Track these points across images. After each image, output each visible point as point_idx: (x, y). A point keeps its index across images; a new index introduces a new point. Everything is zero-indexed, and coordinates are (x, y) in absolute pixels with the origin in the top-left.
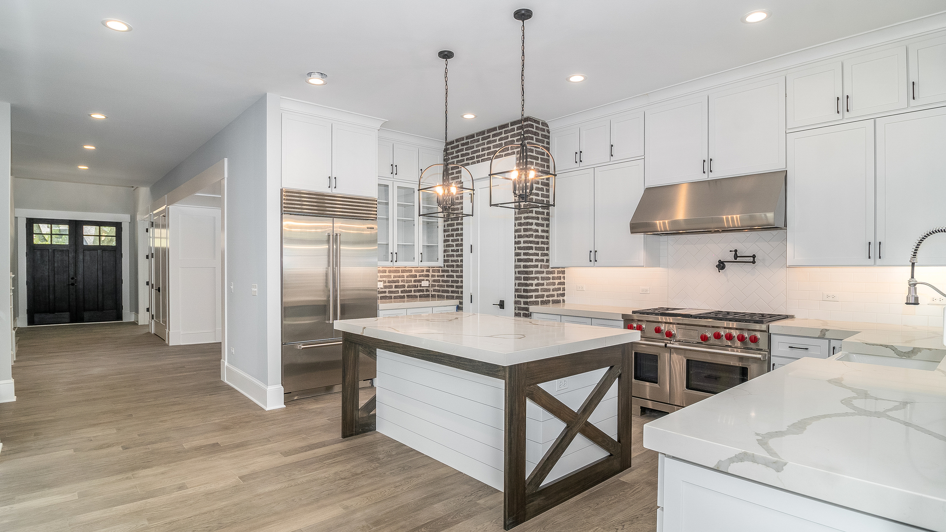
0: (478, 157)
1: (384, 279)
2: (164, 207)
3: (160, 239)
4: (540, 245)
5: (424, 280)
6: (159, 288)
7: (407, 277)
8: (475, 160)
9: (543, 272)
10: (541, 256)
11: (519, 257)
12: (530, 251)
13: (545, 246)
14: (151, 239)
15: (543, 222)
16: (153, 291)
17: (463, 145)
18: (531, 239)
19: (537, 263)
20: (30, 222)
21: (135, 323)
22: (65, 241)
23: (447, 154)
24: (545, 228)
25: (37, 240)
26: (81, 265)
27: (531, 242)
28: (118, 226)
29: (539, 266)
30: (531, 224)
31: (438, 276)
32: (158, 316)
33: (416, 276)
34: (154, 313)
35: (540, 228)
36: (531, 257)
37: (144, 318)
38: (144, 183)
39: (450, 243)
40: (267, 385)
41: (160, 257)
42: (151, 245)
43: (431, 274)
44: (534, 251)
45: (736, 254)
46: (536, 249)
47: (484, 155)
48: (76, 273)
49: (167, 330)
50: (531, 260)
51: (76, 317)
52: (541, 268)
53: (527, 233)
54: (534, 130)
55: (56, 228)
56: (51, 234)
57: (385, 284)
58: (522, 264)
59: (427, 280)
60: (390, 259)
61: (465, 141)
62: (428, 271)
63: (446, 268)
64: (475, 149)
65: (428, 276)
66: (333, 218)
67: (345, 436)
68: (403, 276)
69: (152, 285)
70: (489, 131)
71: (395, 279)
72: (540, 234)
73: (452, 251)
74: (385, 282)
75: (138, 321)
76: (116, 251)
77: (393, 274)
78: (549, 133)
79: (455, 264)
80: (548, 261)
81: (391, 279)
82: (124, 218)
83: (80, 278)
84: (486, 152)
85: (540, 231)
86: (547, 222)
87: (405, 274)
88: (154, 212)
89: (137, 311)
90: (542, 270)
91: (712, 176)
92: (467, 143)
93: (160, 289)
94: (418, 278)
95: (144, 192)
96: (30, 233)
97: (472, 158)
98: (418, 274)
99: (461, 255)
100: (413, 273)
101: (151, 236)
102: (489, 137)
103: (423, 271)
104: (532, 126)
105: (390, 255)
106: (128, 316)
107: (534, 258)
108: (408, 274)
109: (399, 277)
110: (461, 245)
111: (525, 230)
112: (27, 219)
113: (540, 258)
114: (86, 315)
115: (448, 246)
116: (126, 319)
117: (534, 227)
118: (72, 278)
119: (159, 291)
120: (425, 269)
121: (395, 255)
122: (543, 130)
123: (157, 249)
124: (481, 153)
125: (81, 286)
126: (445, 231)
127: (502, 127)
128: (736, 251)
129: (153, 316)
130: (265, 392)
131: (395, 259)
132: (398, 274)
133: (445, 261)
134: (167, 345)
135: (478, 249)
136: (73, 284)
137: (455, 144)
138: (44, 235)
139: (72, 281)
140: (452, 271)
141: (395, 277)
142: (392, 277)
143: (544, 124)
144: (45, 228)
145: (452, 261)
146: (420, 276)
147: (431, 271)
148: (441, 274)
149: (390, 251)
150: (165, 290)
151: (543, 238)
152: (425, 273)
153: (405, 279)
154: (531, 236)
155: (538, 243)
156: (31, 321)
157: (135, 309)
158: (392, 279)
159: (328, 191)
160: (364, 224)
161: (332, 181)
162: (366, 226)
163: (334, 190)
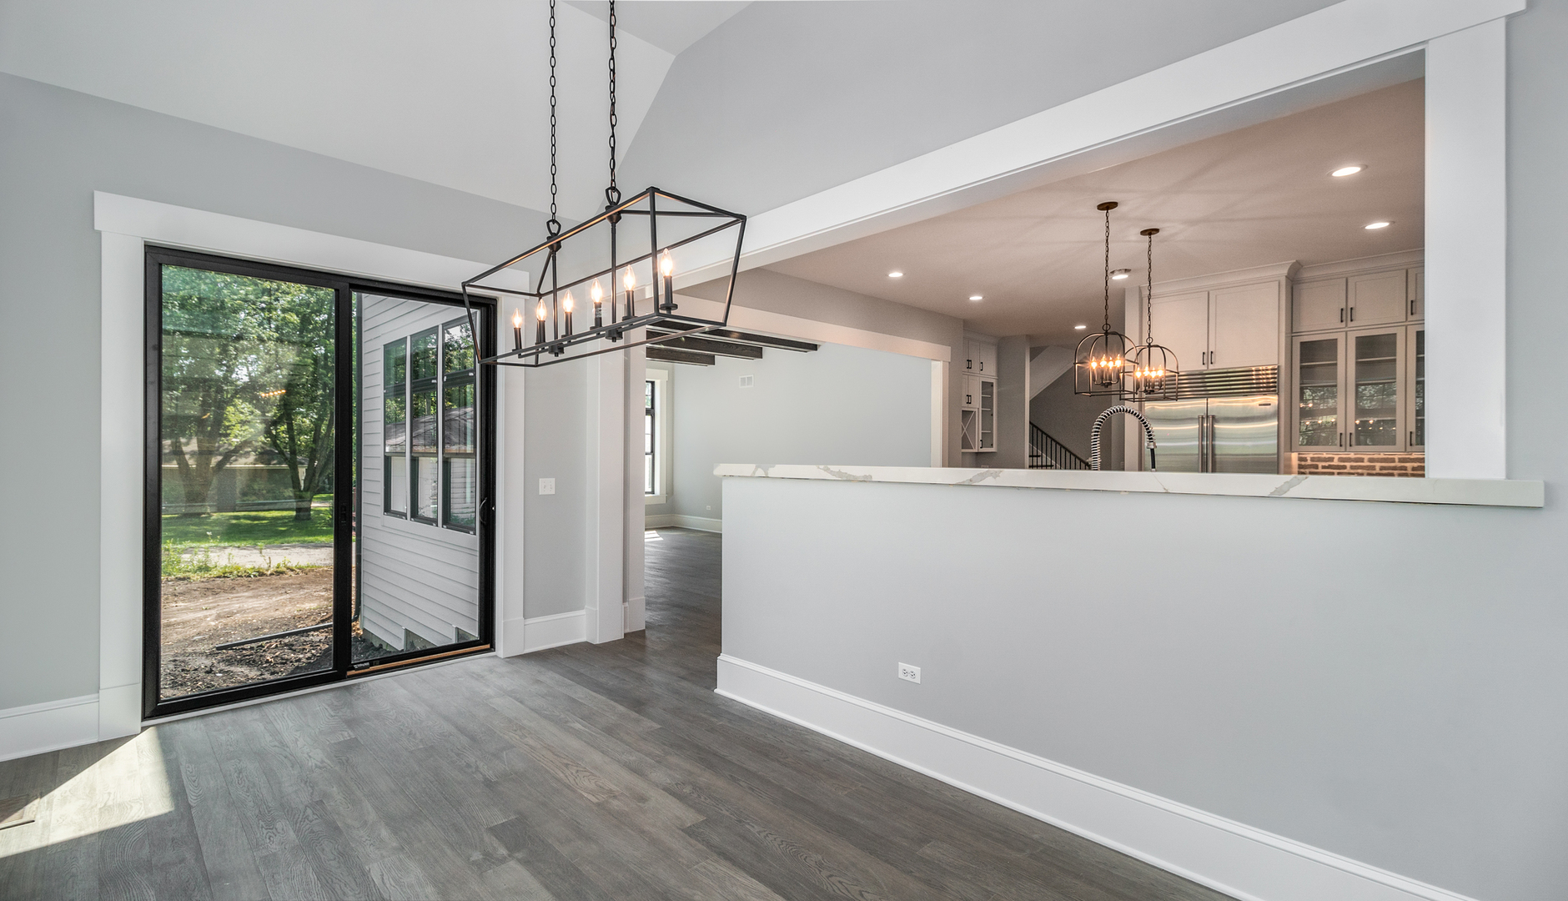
60: (1338, 443)
66: (1208, 398)
105: (1339, 436)
121: (1349, 436)
131: (1350, 443)
149: (1340, 430)
159: (1202, 368)
160: (1253, 401)
161: (1208, 356)
162: (1256, 404)
163: (1211, 367)
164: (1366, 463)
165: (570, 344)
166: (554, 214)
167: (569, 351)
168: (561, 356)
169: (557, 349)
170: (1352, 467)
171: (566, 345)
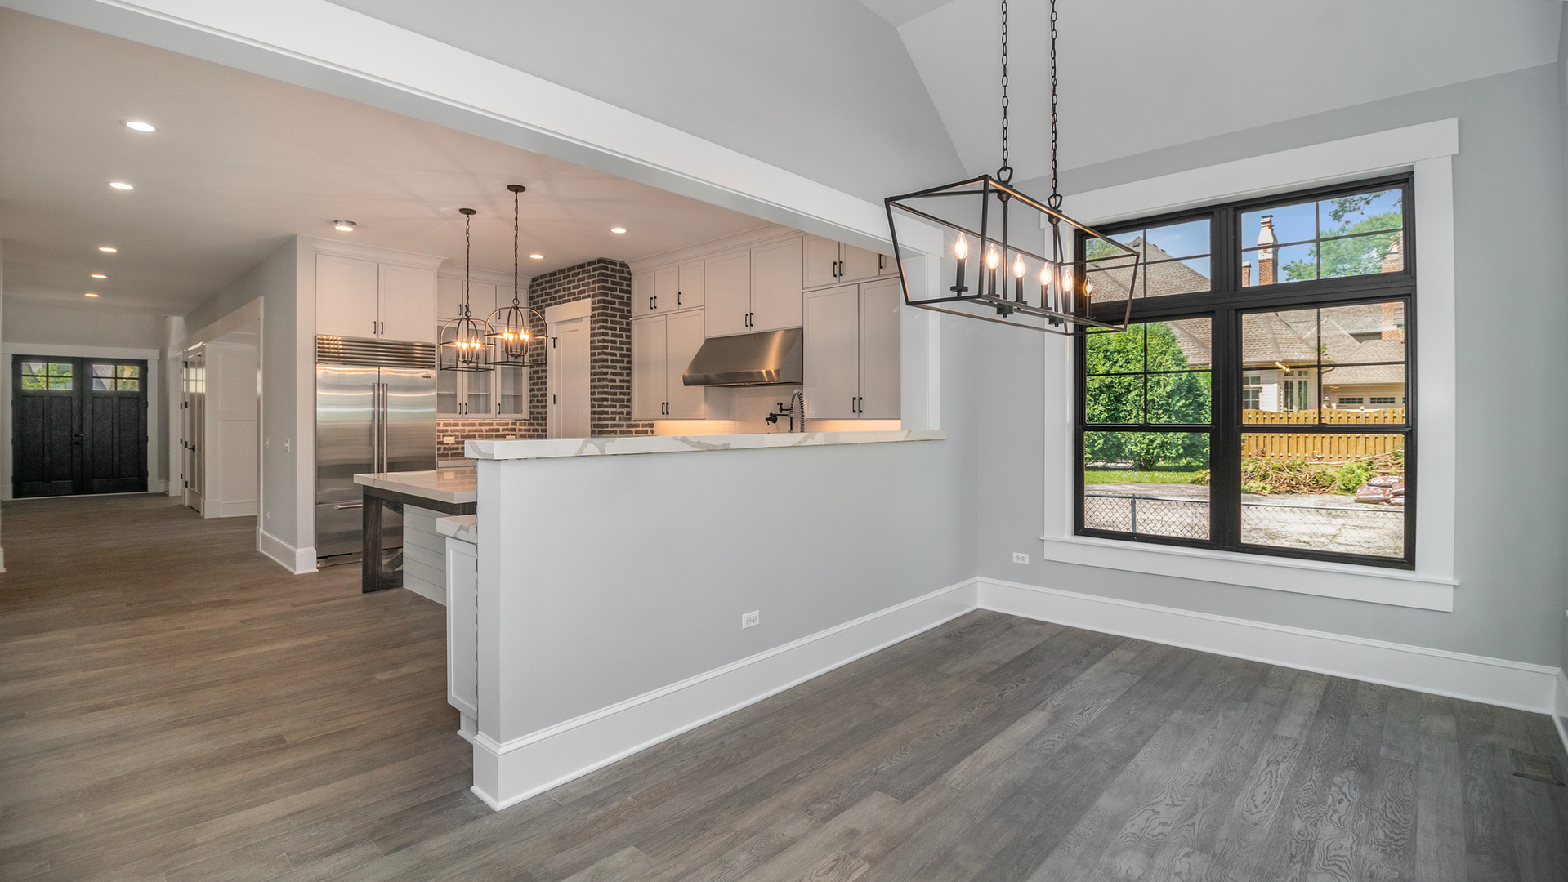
0: (560, 297)
1: (456, 433)
2: (200, 344)
3: (197, 382)
4: (618, 396)
5: (508, 435)
6: (194, 446)
7: (487, 431)
8: (557, 300)
9: (623, 426)
10: (620, 408)
11: (594, 409)
12: (605, 403)
13: (626, 397)
14: (185, 382)
15: (622, 372)
16: (188, 451)
17: (547, 282)
18: (605, 390)
19: (614, 416)
20: (18, 360)
21: (165, 495)
22: (65, 386)
23: (533, 292)
24: (625, 378)
25: (28, 385)
26: (88, 416)
27: (605, 393)
28: (143, 364)
29: (617, 419)
30: (606, 373)
31: (525, 430)
32: (193, 485)
33: (498, 430)
34: (188, 479)
35: (618, 378)
36: (606, 409)
37: (176, 487)
38: (177, 312)
39: (536, 392)
40: (296, 547)
41: (194, 405)
42: (185, 391)
43: (518, 427)
44: (609, 403)
45: (781, 407)
46: (612, 400)
47: (564, 296)
48: (81, 428)
49: (202, 499)
50: (607, 413)
51: (82, 486)
52: (619, 421)
53: (601, 384)
54: (609, 272)
55: (54, 368)
56: (47, 376)
57: (457, 440)
58: (597, 416)
59: (512, 435)
60: (458, 411)
61: (549, 279)
62: (515, 424)
63: (532, 421)
64: (557, 288)
65: (514, 430)
66: (379, 366)
67: (365, 591)
68: (481, 431)
69: (186, 443)
70: (570, 269)
71: (471, 434)
72: (618, 384)
73: (538, 401)
74: (457, 437)
75: (168, 491)
76: (140, 399)
77: (467, 428)
78: (630, 274)
79: (539, 416)
80: (629, 413)
81: (465, 434)
82: (151, 355)
83: (87, 433)
84: (567, 292)
85: (617, 381)
86: (628, 371)
87: (484, 428)
88: (189, 349)
89: (167, 478)
90: (621, 423)
91: (754, 330)
92: (550, 281)
93: (194, 448)
94: (501, 433)
95: (176, 323)
96: (17, 374)
97: (555, 298)
98: (501, 428)
99: (545, 407)
100: (495, 427)
101: (185, 378)
102: (569, 276)
103: (507, 424)
104: (607, 268)
105: (458, 406)
106: (154, 484)
107: (610, 410)
108: (488, 428)
109: (476, 431)
110: (545, 395)
111: (600, 380)
112: (14, 355)
113: (618, 410)
114: (96, 483)
115: (533, 396)
116: (151, 490)
117: (609, 377)
118: (77, 435)
119: (194, 451)
120: (510, 422)
121: (465, 406)
122: (623, 272)
123: (192, 396)
124: (562, 293)
125: (89, 446)
126: (531, 379)
127: (581, 266)
128: (781, 404)
129: (186, 482)
130: (294, 554)
131: (465, 411)
132: (475, 428)
133: (531, 413)
134: (202, 518)
135: (560, 400)
136: (77, 444)
137: (540, 281)
138: (37, 377)
139: (76, 439)
140: (538, 424)
141: (470, 431)
142: (467, 431)
143: (623, 265)
144: (37, 368)
145: (538, 413)
146: (504, 430)
147: (518, 424)
148: (527, 427)
149: (459, 401)
150: (200, 450)
151: (623, 389)
152: (510, 427)
153: (484, 433)
154: (607, 386)
155: (615, 394)
156: (17, 493)
157: (165, 474)
158: (467, 433)
159: (373, 337)
160: (418, 373)
161: (378, 326)
162: (420, 375)
163: (381, 337)
164: (460, 428)
165: (1019, 310)
166: (1005, 160)
167: (1015, 317)
168: (1004, 320)
169: (1003, 310)
170: (452, 431)
171: (1016, 310)
